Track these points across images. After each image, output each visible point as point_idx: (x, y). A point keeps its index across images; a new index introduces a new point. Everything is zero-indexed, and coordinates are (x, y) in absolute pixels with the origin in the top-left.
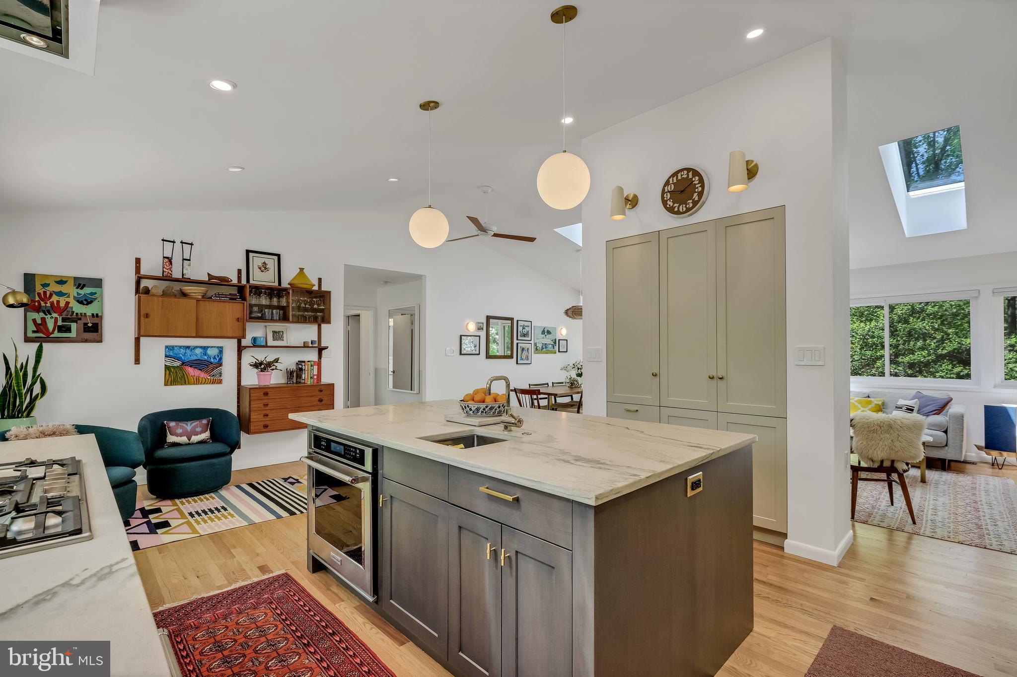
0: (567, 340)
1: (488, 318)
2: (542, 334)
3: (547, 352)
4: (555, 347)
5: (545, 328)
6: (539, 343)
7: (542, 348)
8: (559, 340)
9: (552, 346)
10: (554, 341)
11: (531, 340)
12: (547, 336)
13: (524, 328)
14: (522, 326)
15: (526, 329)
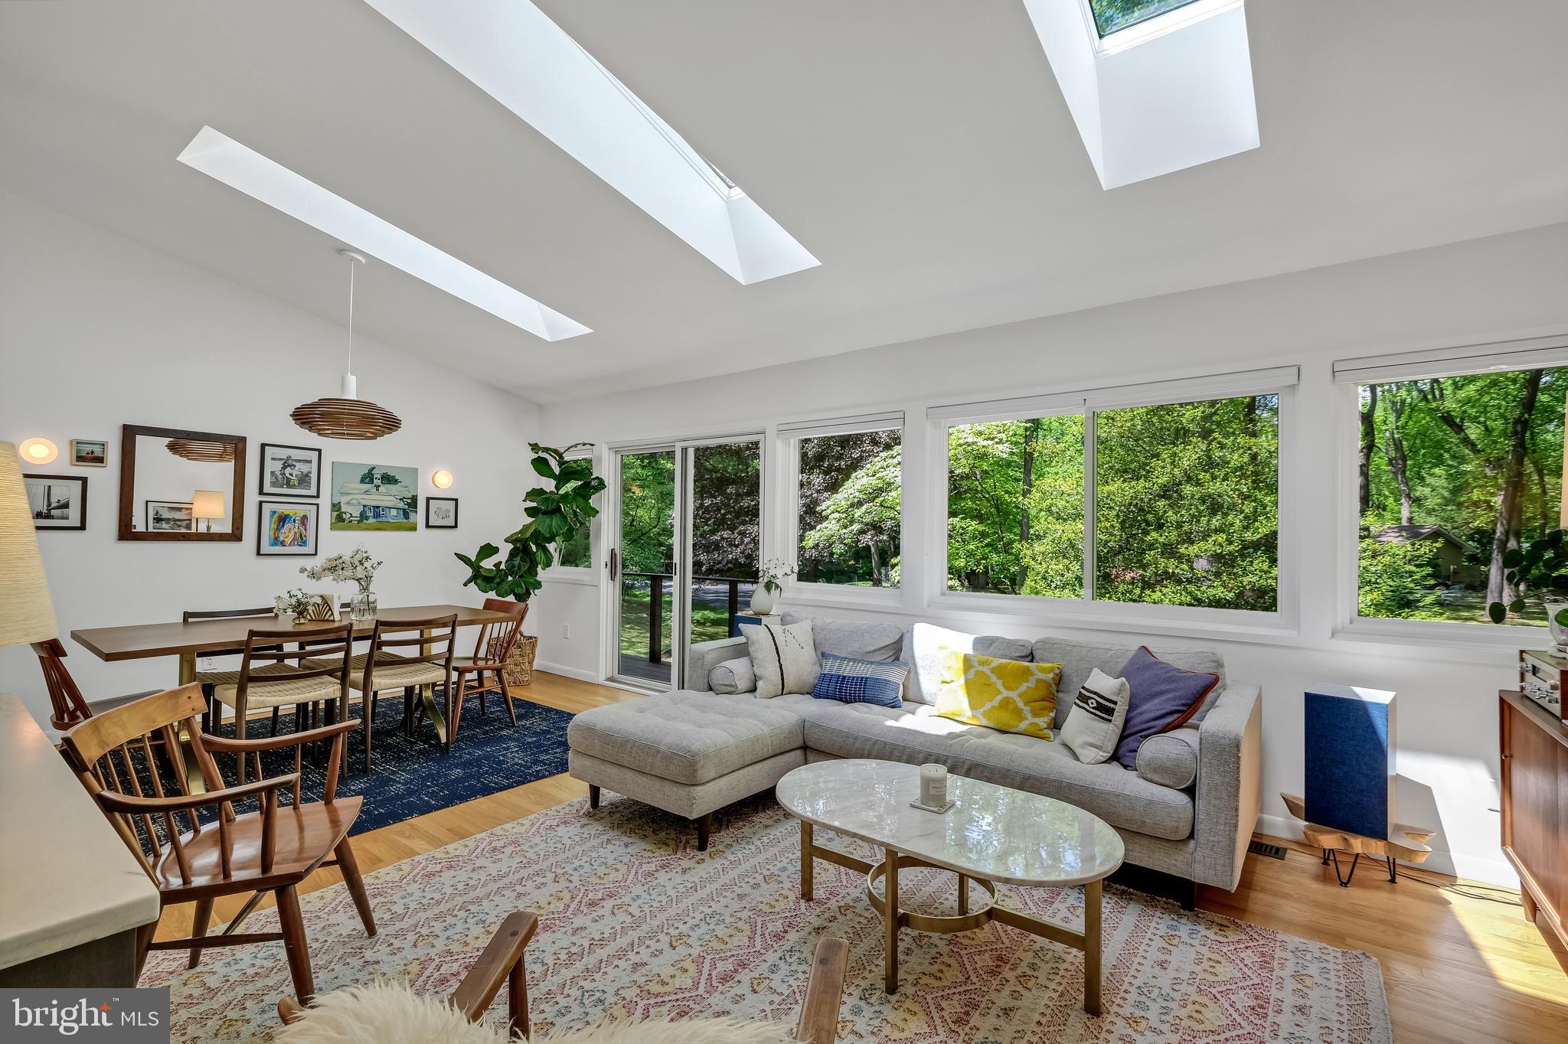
0: (456, 500)
1: (131, 432)
2: (363, 481)
3: (381, 526)
4: (412, 515)
5: (373, 468)
6: (348, 503)
7: (363, 516)
8: (428, 499)
9: (402, 513)
10: (409, 501)
11: (318, 496)
12: (382, 489)
13: (289, 466)
14: (281, 459)
15: (297, 468)
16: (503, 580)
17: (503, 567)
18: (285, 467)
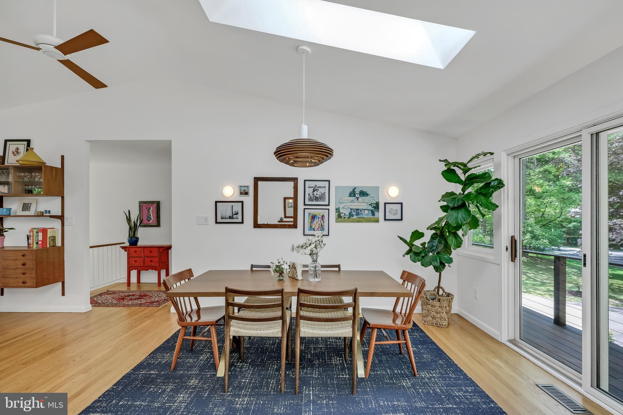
0: (401, 204)
1: (257, 180)
2: (350, 196)
3: (360, 220)
4: (376, 213)
5: (355, 188)
6: (343, 208)
7: (351, 215)
8: (385, 204)
9: (371, 212)
10: (374, 205)
11: (329, 205)
12: (360, 199)
13: (316, 190)
14: (312, 187)
15: (319, 191)
16: (426, 255)
17: (426, 246)
18: (314, 191)
